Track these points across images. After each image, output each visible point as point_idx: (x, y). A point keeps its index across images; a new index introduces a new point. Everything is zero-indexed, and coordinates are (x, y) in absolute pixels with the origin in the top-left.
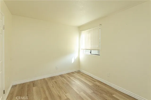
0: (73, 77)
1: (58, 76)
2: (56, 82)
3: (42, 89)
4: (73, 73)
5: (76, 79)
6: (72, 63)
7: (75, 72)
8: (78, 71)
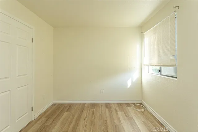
0: (123, 112)
1: (102, 105)
2: (93, 113)
3: (72, 116)
4: (128, 105)
5: (126, 117)
6: (128, 87)
7: (132, 104)
8: (140, 104)
